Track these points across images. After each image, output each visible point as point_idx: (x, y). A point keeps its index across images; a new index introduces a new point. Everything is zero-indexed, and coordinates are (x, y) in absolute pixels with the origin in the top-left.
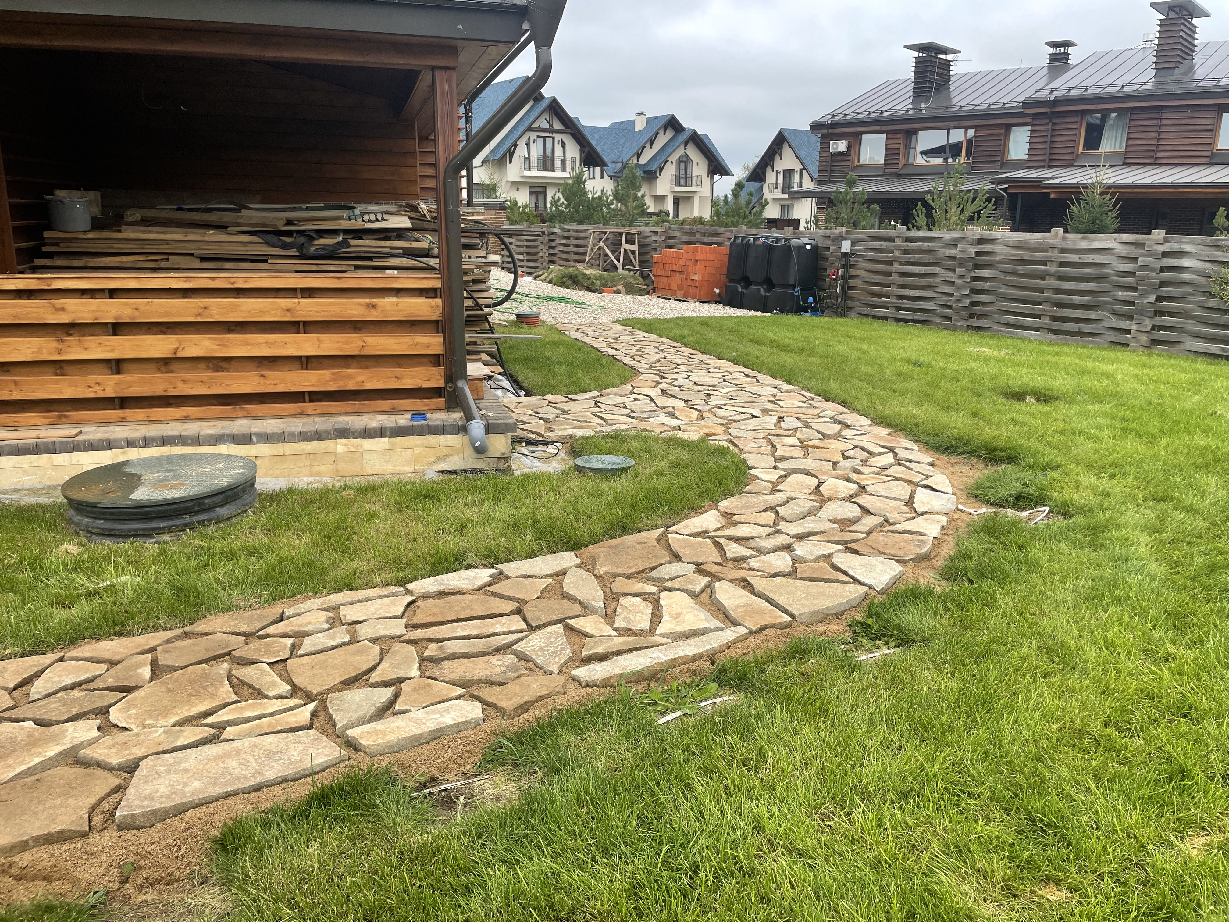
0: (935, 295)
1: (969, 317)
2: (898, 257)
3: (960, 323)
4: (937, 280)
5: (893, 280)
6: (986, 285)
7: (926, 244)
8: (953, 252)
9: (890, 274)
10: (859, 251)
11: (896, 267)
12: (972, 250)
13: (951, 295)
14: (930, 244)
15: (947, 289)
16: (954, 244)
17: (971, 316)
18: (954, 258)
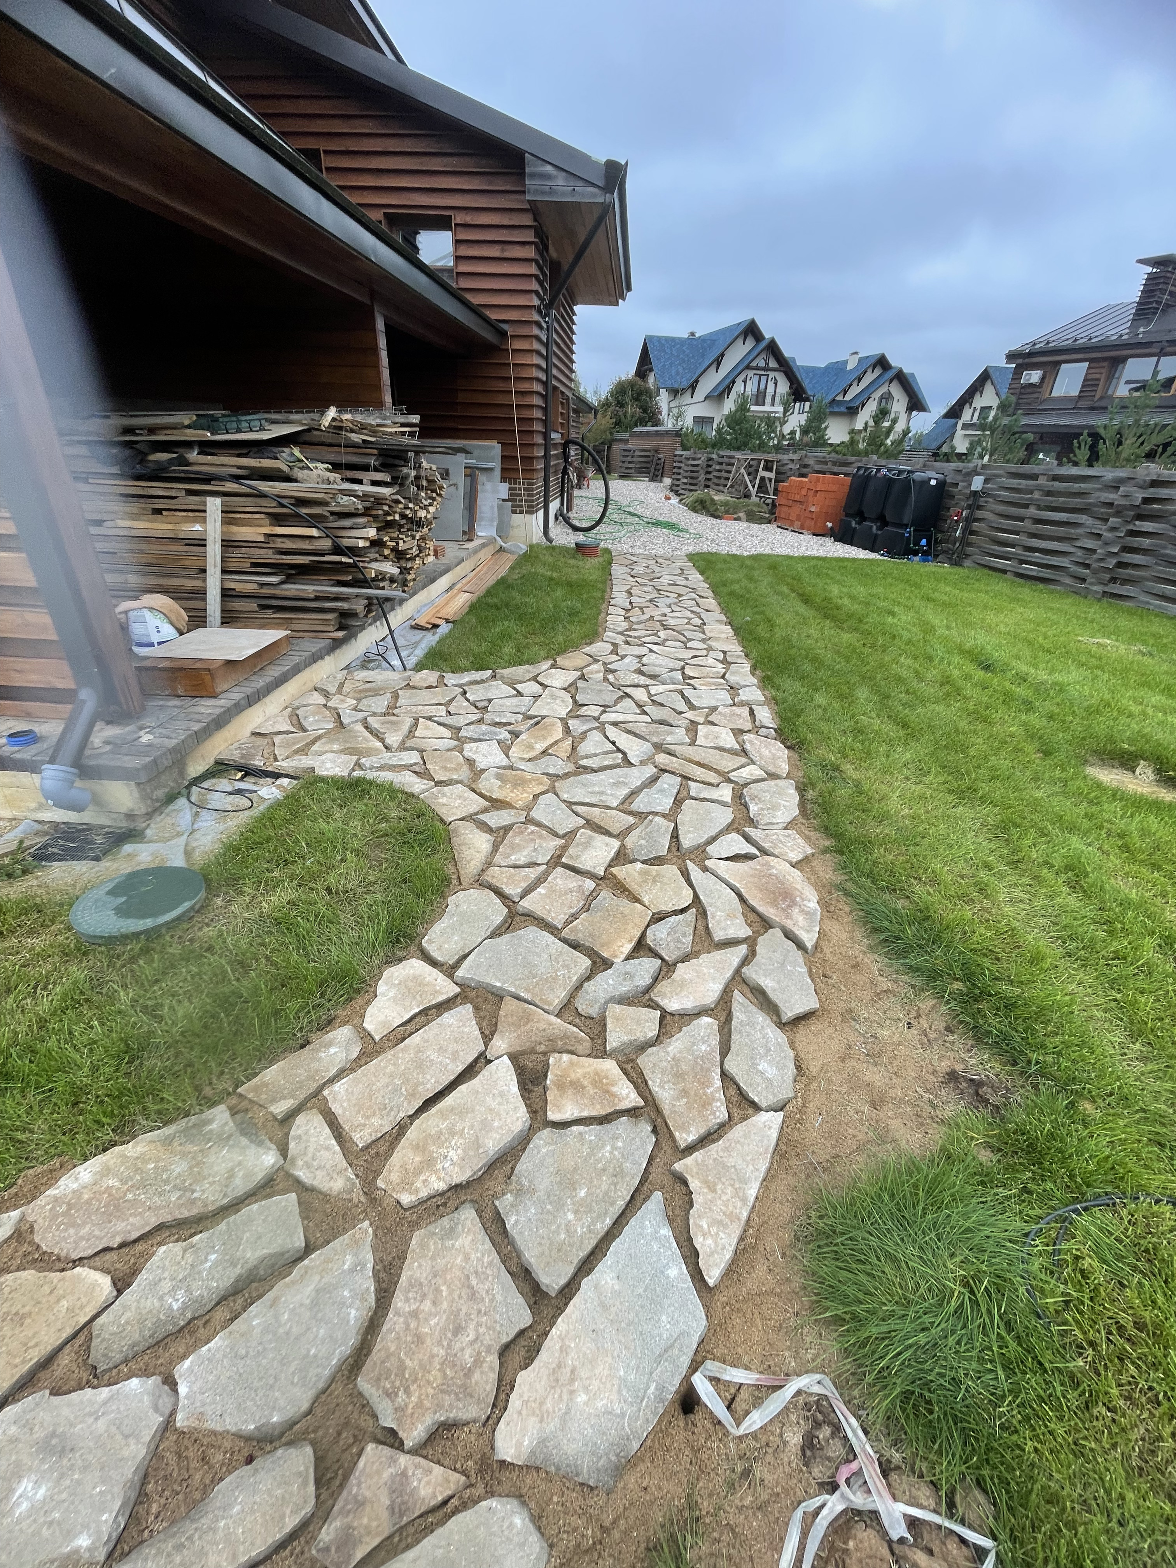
0: (1072, 550)
1: (1110, 581)
2: (1038, 500)
3: (1095, 588)
4: (1081, 531)
5: (1024, 527)
6: (1146, 542)
7: (1076, 485)
8: (1111, 496)
9: (1021, 519)
10: (992, 489)
11: (1032, 511)
12: (1139, 496)
13: (1094, 551)
14: (1082, 485)
15: (1090, 544)
16: (1115, 486)
17: (1113, 580)
18: (1110, 505)
